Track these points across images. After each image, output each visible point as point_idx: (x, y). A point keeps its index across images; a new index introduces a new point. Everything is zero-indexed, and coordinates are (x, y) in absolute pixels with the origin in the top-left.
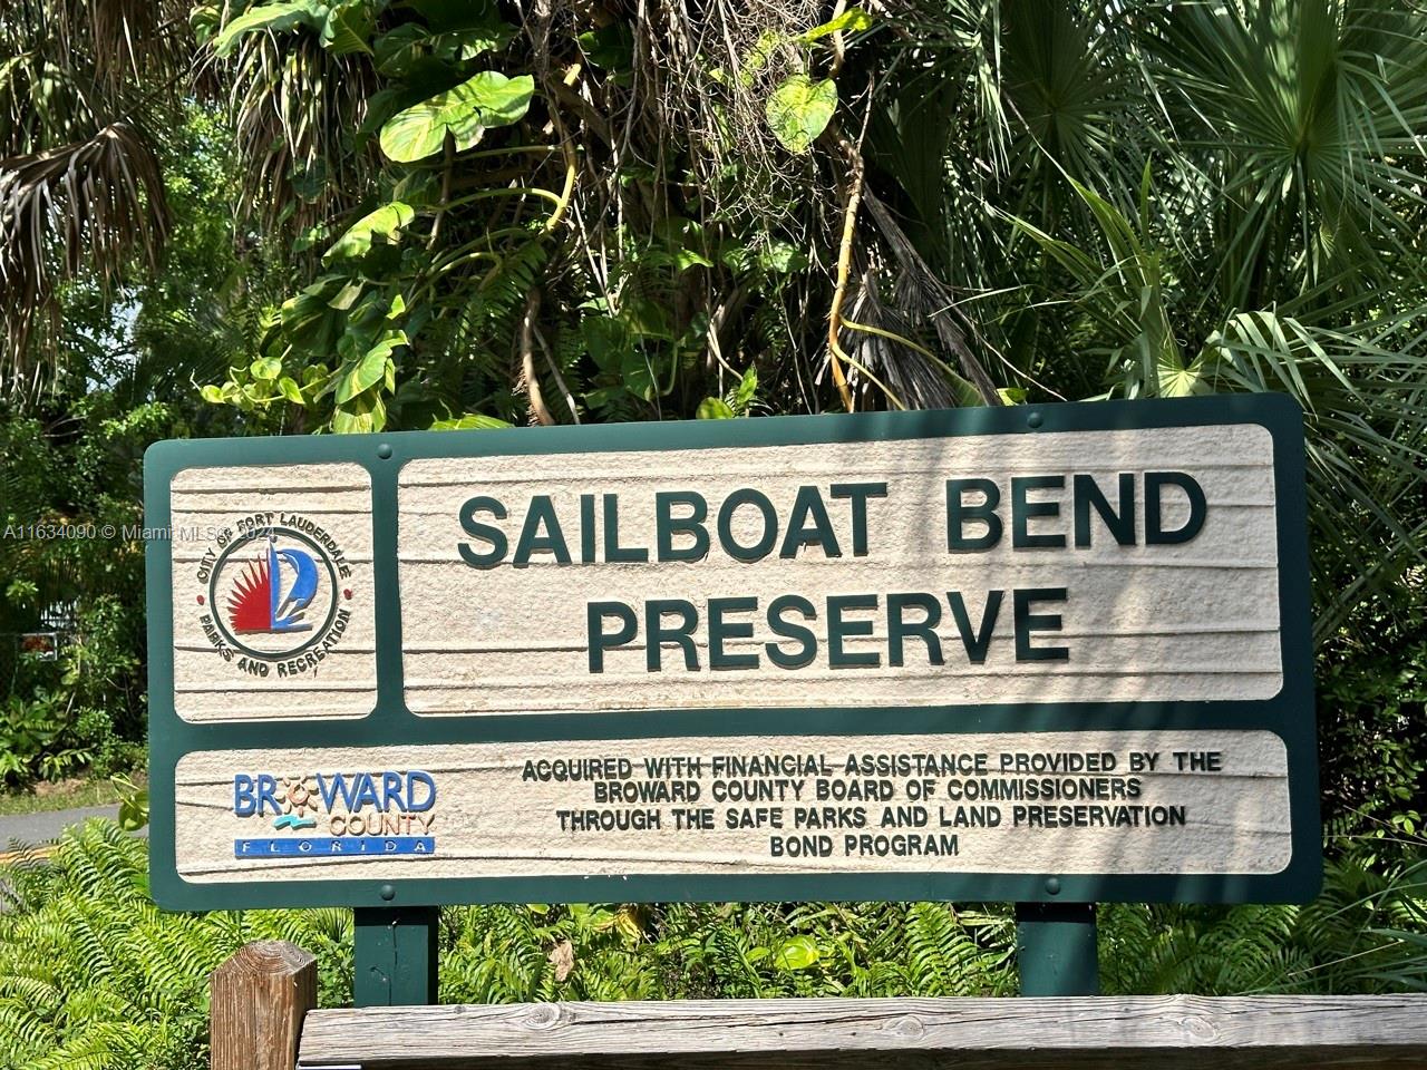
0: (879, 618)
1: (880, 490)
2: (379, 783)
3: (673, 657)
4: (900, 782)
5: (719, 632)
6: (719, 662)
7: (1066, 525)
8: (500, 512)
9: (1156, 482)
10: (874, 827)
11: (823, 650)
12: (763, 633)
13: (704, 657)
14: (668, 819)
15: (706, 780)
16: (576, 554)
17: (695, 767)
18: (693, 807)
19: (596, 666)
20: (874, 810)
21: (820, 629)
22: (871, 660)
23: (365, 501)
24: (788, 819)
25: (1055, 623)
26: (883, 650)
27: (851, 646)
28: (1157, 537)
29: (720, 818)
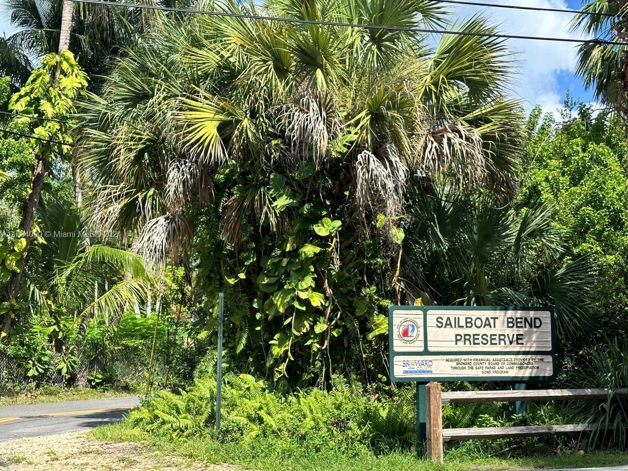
0: (497, 337)
1: (497, 318)
2: (424, 362)
3: (467, 343)
4: (500, 362)
5: (474, 339)
6: (474, 344)
7: (523, 325)
8: (442, 319)
9: (535, 319)
10: (496, 369)
11: (489, 342)
12: (481, 339)
13: (472, 343)
14: (467, 368)
15: (472, 362)
16: (453, 326)
17: (471, 360)
18: (471, 366)
19: (456, 344)
20: (497, 367)
21: (489, 339)
22: (496, 344)
23: (422, 316)
24: (484, 368)
25: (521, 339)
26: (498, 342)
27: (493, 342)
28: (535, 327)
29: (474, 368)
